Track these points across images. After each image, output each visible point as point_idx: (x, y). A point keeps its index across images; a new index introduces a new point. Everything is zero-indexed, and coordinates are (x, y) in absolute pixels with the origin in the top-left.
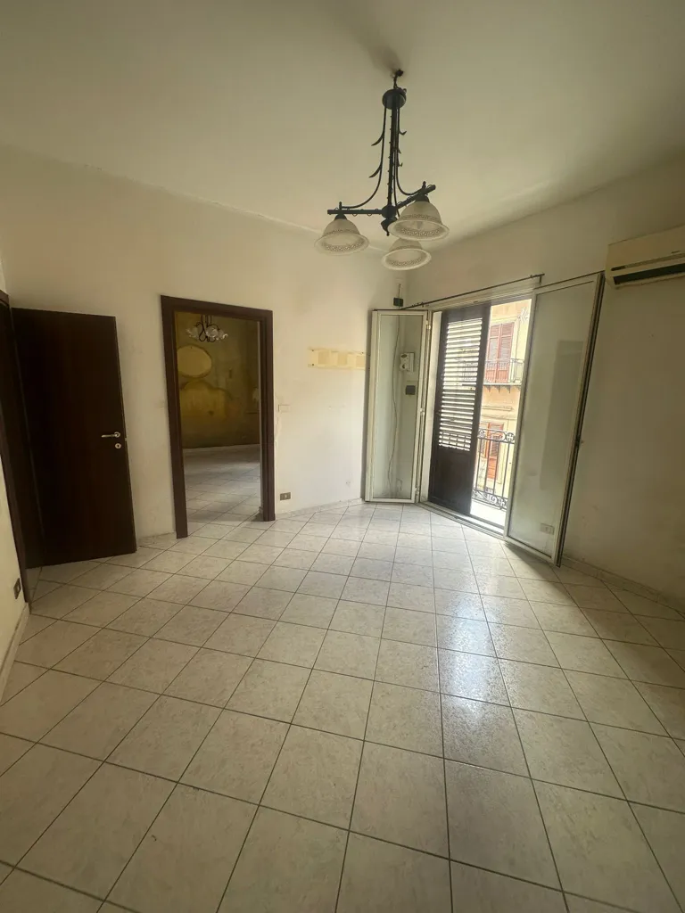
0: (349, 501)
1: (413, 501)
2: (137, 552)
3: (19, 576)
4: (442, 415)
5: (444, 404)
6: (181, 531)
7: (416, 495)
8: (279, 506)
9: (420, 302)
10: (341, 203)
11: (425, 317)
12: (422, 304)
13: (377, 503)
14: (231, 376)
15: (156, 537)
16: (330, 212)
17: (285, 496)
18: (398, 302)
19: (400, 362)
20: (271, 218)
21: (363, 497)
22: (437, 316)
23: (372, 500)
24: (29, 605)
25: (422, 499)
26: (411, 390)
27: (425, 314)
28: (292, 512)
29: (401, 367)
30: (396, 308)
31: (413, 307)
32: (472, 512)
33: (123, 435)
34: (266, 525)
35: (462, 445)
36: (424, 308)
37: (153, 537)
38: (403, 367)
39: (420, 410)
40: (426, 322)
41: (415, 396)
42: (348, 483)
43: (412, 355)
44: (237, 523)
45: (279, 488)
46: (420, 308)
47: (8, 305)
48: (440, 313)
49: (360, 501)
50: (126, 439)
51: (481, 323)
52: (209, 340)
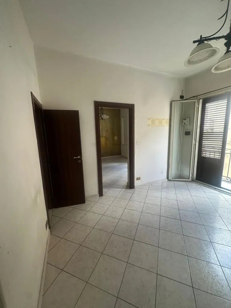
0: (162, 180)
1: (190, 180)
2: (86, 203)
3: (47, 219)
4: (203, 143)
5: (204, 138)
6: (101, 194)
7: (191, 177)
8: (137, 183)
9: (193, 96)
10: (201, 36)
11: (196, 102)
12: (194, 97)
13: (173, 180)
14: (107, 132)
15: (92, 196)
16: (194, 42)
17: (138, 179)
18: (182, 97)
19: (182, 122)
20: (136, 67)
21: (168, 178)
22: (201, 101)
23: (172, 179)
24: (51, 231)
25: (194, 179)
26: (188, 133)
27: (196, 101)
28: (141, 185)
29: (183, 124)
30: (181, 99)
31: (190, 98)
32: (222, 186)
33: (81, 157)
34: (132, 191)
35: (209, 155)
36: (195, 98)
37: (91, 196)
38: (185, 124)
39: (194, 141)
40: (196, 104)
41: (190, 136)
42: (162, 173)
43: (189, 118)
44: (120, 190)
45: (136, 175)
46: (193, 98)
47: (42, 108)
48: (202, 100)
49: (166, 180)
50: (82, 159)
51: (226, 101)
52: (102, 119)
